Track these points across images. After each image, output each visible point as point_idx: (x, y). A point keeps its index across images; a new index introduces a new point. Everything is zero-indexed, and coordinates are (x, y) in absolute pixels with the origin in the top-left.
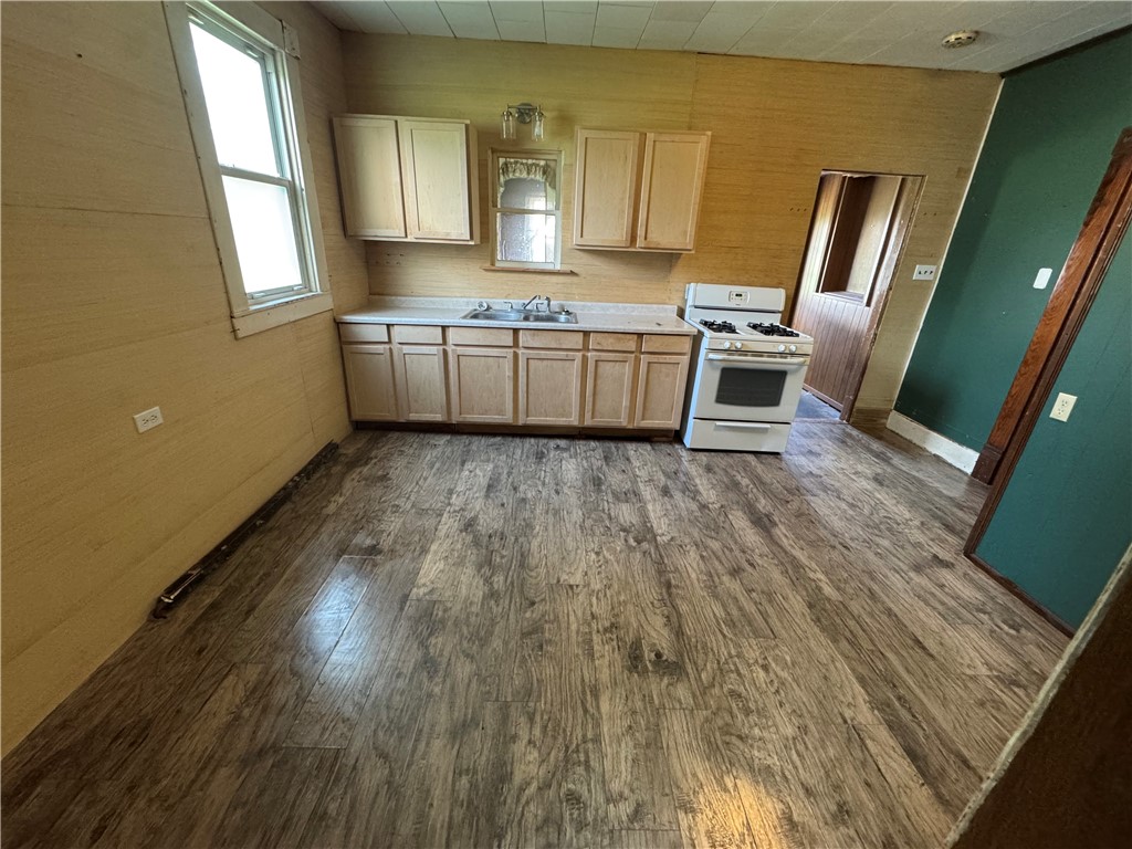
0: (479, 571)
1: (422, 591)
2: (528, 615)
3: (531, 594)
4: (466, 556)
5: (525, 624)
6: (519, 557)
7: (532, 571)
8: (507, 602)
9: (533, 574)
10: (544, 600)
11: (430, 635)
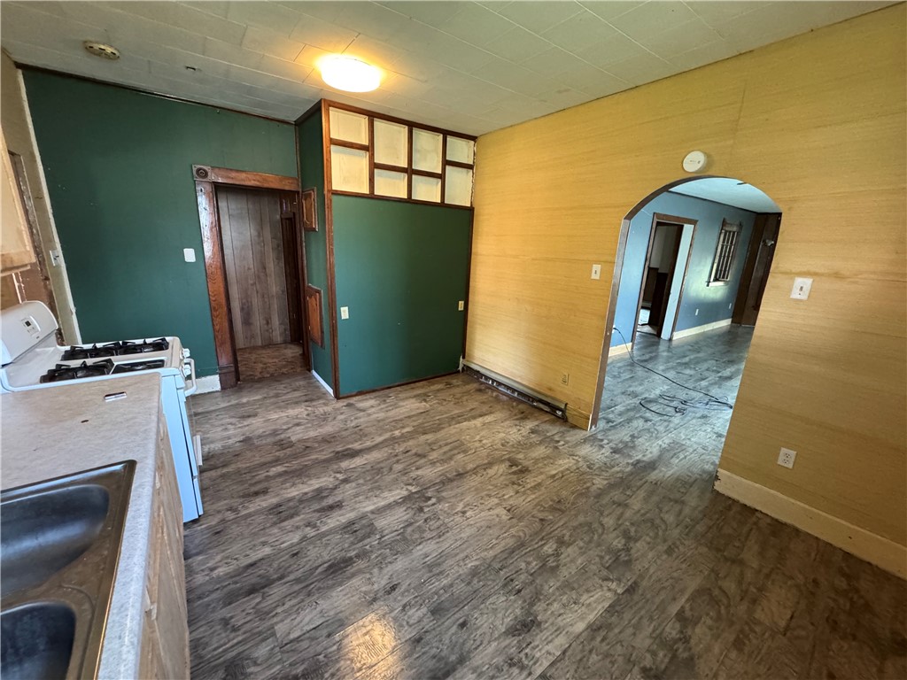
0: (558, 566)
1: (613, 586)
2: (551, 517)
3: (537, 525)
4: (557, 589)
5: (557, 515)
6: (517, 552)
7: (520, 537)
8: (556, 532)
9: (521, 534)
10: (533, 516)
11: (619, 551)
